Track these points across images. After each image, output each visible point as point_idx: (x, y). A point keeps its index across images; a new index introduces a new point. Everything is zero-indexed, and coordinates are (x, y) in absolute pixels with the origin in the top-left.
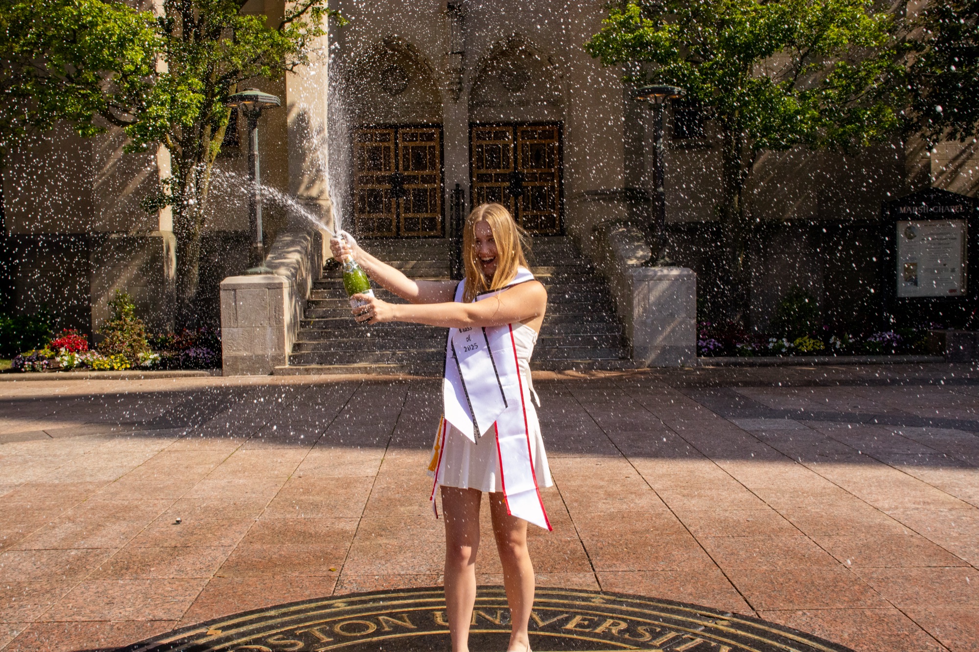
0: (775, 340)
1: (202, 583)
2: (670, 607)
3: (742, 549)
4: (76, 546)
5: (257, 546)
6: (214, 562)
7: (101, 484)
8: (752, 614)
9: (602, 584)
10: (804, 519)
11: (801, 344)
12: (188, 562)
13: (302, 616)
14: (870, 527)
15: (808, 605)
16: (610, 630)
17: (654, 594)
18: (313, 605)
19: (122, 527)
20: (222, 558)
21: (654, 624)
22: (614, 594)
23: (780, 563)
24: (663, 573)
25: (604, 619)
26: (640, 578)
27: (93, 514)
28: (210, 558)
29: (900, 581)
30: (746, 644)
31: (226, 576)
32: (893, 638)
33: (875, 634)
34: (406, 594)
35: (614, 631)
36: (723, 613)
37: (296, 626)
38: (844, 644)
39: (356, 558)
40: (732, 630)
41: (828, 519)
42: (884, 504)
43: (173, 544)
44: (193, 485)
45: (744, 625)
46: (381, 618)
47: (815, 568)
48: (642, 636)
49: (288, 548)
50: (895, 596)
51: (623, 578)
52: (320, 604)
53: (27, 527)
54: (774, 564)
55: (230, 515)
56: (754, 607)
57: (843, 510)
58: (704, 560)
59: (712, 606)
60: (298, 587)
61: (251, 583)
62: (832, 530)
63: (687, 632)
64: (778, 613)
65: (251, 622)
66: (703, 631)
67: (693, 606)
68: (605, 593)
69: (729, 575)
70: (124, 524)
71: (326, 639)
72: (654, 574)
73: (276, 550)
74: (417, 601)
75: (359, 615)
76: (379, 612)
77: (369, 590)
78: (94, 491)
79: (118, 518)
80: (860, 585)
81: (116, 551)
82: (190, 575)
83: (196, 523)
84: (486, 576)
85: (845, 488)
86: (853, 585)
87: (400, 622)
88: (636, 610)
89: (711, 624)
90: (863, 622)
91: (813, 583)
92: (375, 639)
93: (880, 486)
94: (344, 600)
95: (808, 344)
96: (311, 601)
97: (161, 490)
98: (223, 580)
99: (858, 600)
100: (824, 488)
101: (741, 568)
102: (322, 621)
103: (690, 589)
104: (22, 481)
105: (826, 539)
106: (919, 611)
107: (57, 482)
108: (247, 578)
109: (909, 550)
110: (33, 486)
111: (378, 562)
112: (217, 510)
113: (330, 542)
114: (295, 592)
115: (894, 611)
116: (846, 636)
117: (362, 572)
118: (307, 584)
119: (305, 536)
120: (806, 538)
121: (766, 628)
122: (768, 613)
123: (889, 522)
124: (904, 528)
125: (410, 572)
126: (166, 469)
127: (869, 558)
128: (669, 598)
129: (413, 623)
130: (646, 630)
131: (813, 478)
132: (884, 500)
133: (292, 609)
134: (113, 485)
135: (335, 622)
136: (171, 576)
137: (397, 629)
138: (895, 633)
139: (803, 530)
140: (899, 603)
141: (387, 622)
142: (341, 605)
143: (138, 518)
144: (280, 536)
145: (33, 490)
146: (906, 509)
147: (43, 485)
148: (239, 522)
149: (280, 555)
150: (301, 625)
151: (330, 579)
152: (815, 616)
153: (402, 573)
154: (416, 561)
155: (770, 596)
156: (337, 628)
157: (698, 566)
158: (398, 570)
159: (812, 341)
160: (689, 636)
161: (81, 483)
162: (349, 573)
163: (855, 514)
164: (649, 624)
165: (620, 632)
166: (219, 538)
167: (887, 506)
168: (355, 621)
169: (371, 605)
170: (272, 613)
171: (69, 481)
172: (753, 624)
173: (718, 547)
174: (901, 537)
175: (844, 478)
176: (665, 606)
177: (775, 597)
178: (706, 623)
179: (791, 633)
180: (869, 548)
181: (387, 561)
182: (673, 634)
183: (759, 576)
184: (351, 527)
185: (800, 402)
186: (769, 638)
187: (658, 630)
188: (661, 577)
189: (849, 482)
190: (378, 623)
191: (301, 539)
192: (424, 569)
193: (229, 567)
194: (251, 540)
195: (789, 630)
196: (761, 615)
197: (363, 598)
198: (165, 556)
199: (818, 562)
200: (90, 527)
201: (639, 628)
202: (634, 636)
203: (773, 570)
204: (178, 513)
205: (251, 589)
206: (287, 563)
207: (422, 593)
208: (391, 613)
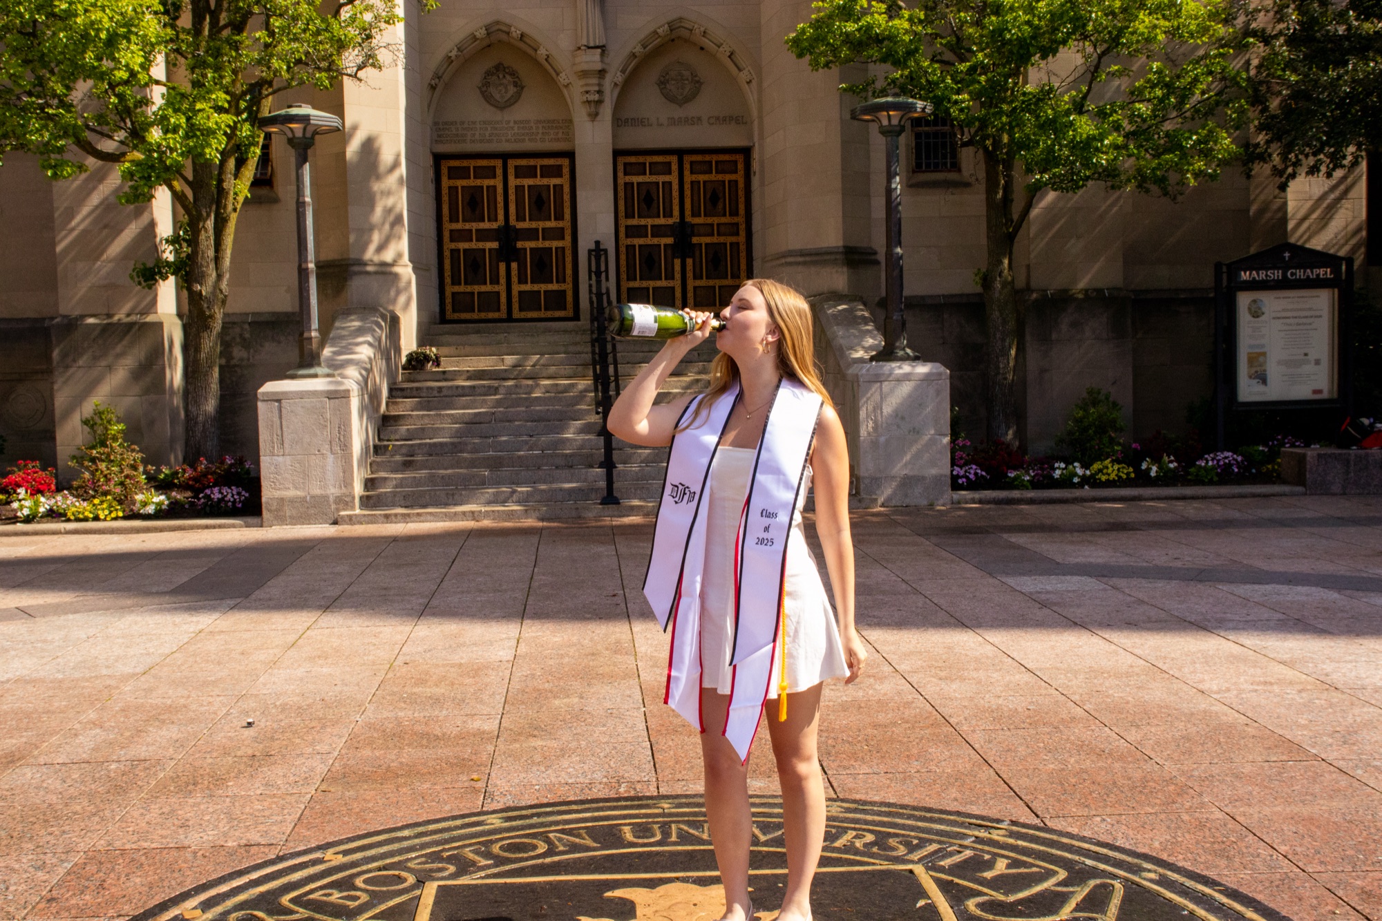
0: (1063, 465)
1: (303, 800)
2: (928, 815)
3: (1021, 744)
4: (115, 758)
5: (367, 752)
6: (312, 774)
7: (125, 678)
8: (1037, 821)
9: (838, 790)
10: (1104, 706)
11: (1100, 471)
12: (276, 773)
13: (446, 835)
14: (1192, 714)
15: (1108, 810)
16: (853, 843)
17: (907, 801)
18: (459, 822)
19: (172, 732)
20: (322, 769)
21: (909, 836)
22: (855, 801)
23: (1072, 760)
24: (917, 775)
25: (845, 830)
26: (888, 782)
27: (126, 717)
28: (304, 769)
29: (1228, 779)
30: (1029, 856)
31: (333, 790)
32: (1216, 846)
33: (1194, 841)
34: (579, 807)
35: (858, 844)
36: (998, 821)
37: (440, 848)
38: (1154, 854)
39: (504, 764)
40: (1011, 841)
41: (1135, 706)
42: (1211, 685)
43: (250, 752)
44: (258, 677)
45: (1027, 834)
46: (551, 835)
47: (1117, 765)
48: (894, 849)
49: (410, 754)
50: (1221, 797)
51: (865, 782)
52: (467, 820)
53: (38, 735)
54: (1064, 762)
55: (320, 714)
56: (1039, 813)
57: (1157, 693)
58: (970, 759)
59: (984, 813)
60: (433, 801)
61: (368, 798)
62: (1141, 720)
63: (952, 845)
64: (1070, 820)
65: (380, 844)
66: (973, 842)
67: (958, 813)
68: (843, 800)
69: (1004, 776)
70: (174, 728)
71: (484, 862)
72: (906, 777)
73: (394, 757)
74: (596, 814)
75: (522, 832)
76: (548, 829)
77: (529, 803)
78: (117, 688)
79: (163, 722)
80: (1176, 785)
81: (172, 763)
82: (283, 790)
83: (275, 726)
84: (684, 783)
85: (1160, 665)
86: (1168, 785)
87: (577, 840)
88: (885, 819)
89: (982, 834)
90: (1179, 828)
91: (1115, 783)
92: (548, 860)
93: (1207, 662)
94: (500, 815)
95: (1112, 470)
96: (454, 818)
97: (214, 683)
98: (330, 795)
99: (1174, 802)
100: (1132, 666)
101: (1021, 767)
102: (474, 841)
103: (954, 793)
104: (10, 675)
105: (1134, 730)
106: (1251, 814)
107: (60, 676)
108: (362, 792)
109: (1242, 742)
110: (27, 682)
111: (535, 769)
112: (299, 708)
113: (465, 746)
114: (430, 807)
115: (1219, 815)
116: (1156, 844)
117: (517, 781)
118: (445, 797)
119: (428, 739)
120: (1106, 729)
121: (1055, 837)
122: (1056, 820)
123: (1217, 708)
124: (1237, 715)
125: (581, 780)
126: (213, 657)
127: (1190, 752)
128: (928, 805)
129: (595, 841)
130: (901, 843)
131: (1116, 653)
132: (1212, 679)
133: (432, 827)
134: (143, 679)
135: (492, 842)
136: (259, 792)
137: (574, 848)
138: (1219, 840)
139: (1103, 719)
140: (1226, 806)
141: (560, 840)
142: (495, 821)
143: (192, 721)
144: (396, 739)
145: (29, 687)
146: (1241, 691)
147: (42, 681)
148: (335, 723)
149: (401, 763)
150: (447, 847)
151: (475, 791)
152: (1118, 822)
153: (570, 781)
154: (586, 767)
155: (1059, 800)
156: (496, 849)
157: (963, 765)
158: (564, 777)
159: (1116, 467)
160: (955, 848)
161: (96, 677)
162: (499, 782)
163: (1172, 698)
164: (903, 835)
165: (865, 845)
166: (312, 744)
167: (1215, 688)
168: (518, 840)
169: (535, 820)
170: (406, 833)
171: (77, 675)
172: (1037, 833)
173: (990, 742)
174: (1232, 726)
175: (1158, 654)
176: (923, 814)
177: (1066, 801)
178: (976, 833)
179: (1086, 842)
180: (1189, 740)
181: (547, 768)
182: (934, 847)
183: (1044, 777)
184: (491, 726)
185: (1098, 552)
186: (1058, 849)
187: (915, 842)
188: (916, 780)
189: (1165, 658)
190: (548, 841)
191: (424, 742)
192: (598, 776)
193: (335, 780)
194: (357, 745)
195: (1083, 839)
196: (1047, 823)
197: (524, 812)
198: (242, 767)
199: (1121, 758)
200: (127, 734)
201: (891, 840)
202: (885, 849)
203: (1063, 769)
204: (247, 714)
205: (370, 805)
206: (411, 772)
207: (601, 805)
208: (563, 829)
